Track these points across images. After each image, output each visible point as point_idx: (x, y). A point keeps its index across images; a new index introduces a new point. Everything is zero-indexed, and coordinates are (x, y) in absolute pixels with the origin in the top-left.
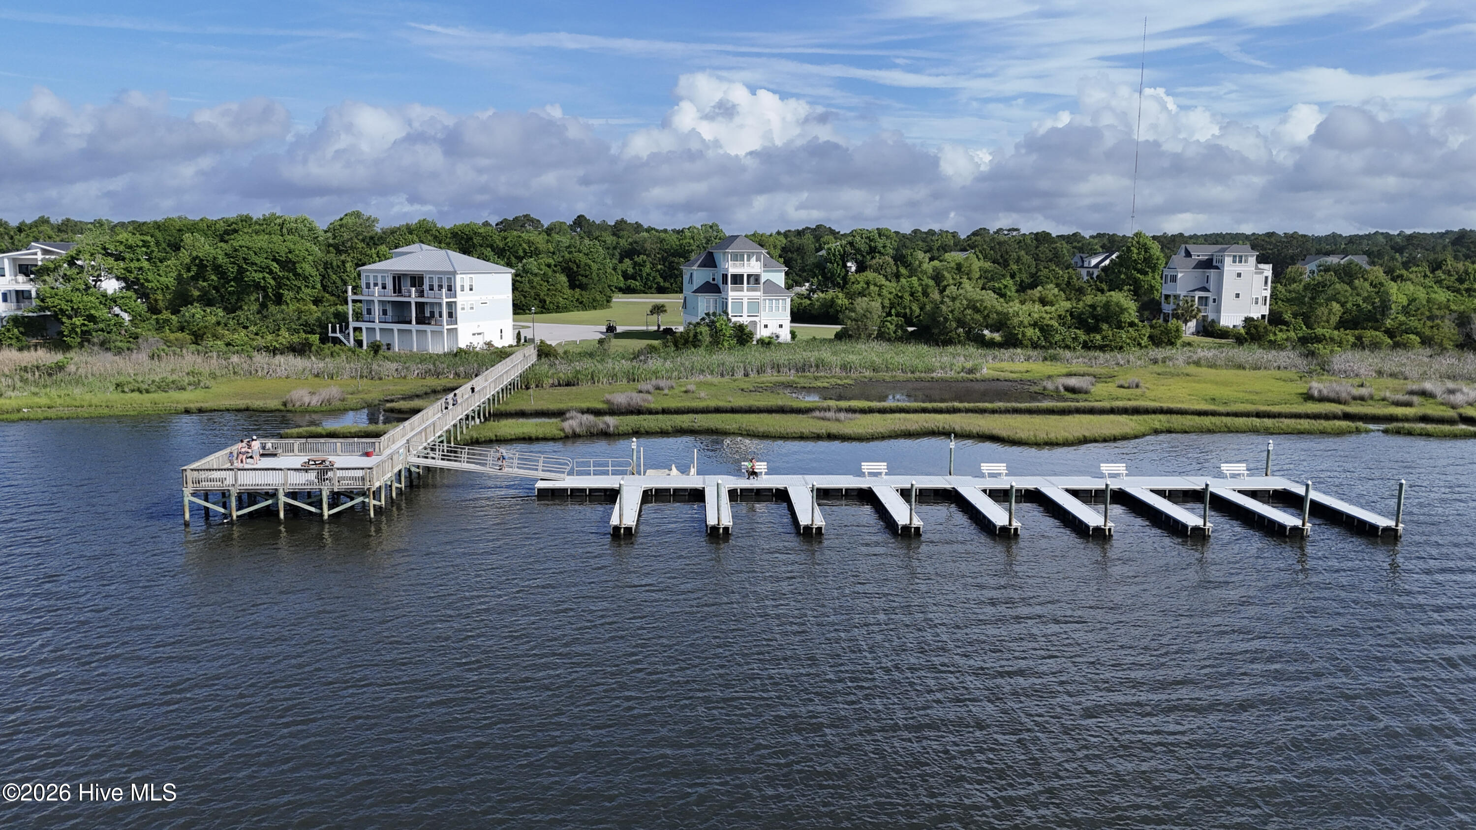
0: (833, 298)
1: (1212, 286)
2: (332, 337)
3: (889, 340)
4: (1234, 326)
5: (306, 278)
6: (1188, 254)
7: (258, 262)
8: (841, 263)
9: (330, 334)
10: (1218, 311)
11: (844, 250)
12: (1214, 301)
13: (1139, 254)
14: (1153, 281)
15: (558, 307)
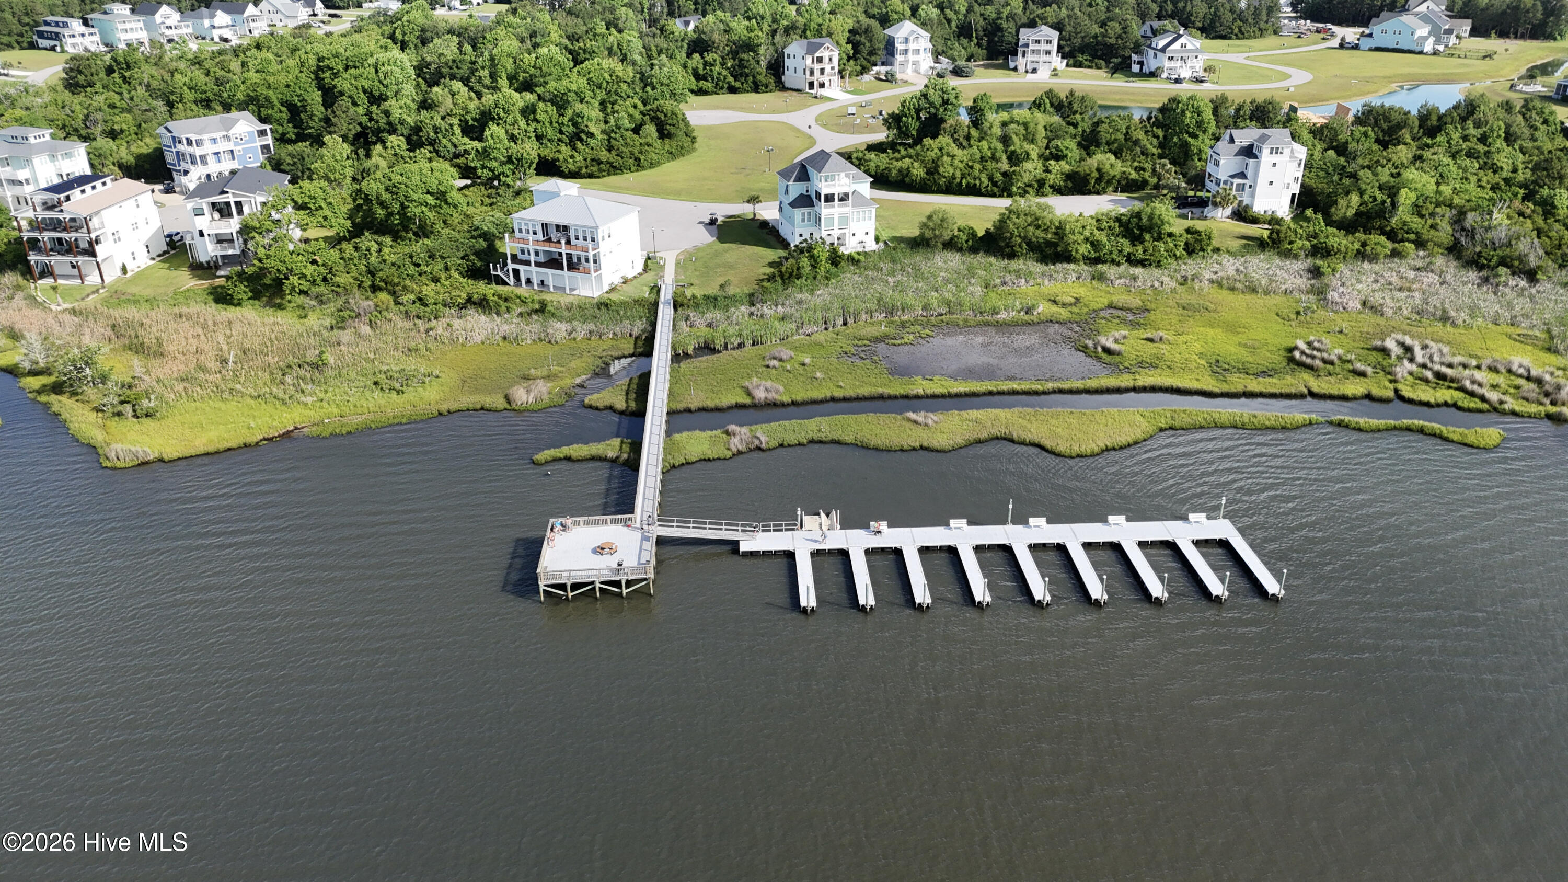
0: (909, 168)
1: (1249, 173)
2: (495, 275)
3: (960, 250)
4: (1265, 212)
5: (455, 206)
6: (1232, 140)
7: (416, 198)
8: (915, 116)
9: (492, 272)
10: (1253, 196)
11: (919, 105)
12: (1250, 187)
13: (1192, 117)
14: (1202, 145)
15: (651, 163)
